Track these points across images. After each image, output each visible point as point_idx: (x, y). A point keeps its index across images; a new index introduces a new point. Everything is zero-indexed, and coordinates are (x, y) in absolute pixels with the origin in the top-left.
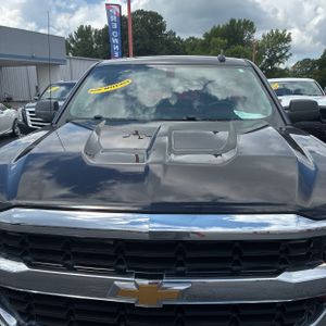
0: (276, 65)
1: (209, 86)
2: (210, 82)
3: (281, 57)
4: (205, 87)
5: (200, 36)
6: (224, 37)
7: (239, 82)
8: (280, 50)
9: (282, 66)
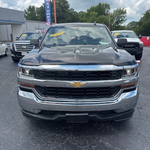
0: (120, 24)
1: (90, 34)
2: (90, 32)
3: (122, 21)
4: (88, 34)
5: (85, 11)
6: (96, 11)
7: (101, 32)
8: (121, 17)
9: (122, 25)
